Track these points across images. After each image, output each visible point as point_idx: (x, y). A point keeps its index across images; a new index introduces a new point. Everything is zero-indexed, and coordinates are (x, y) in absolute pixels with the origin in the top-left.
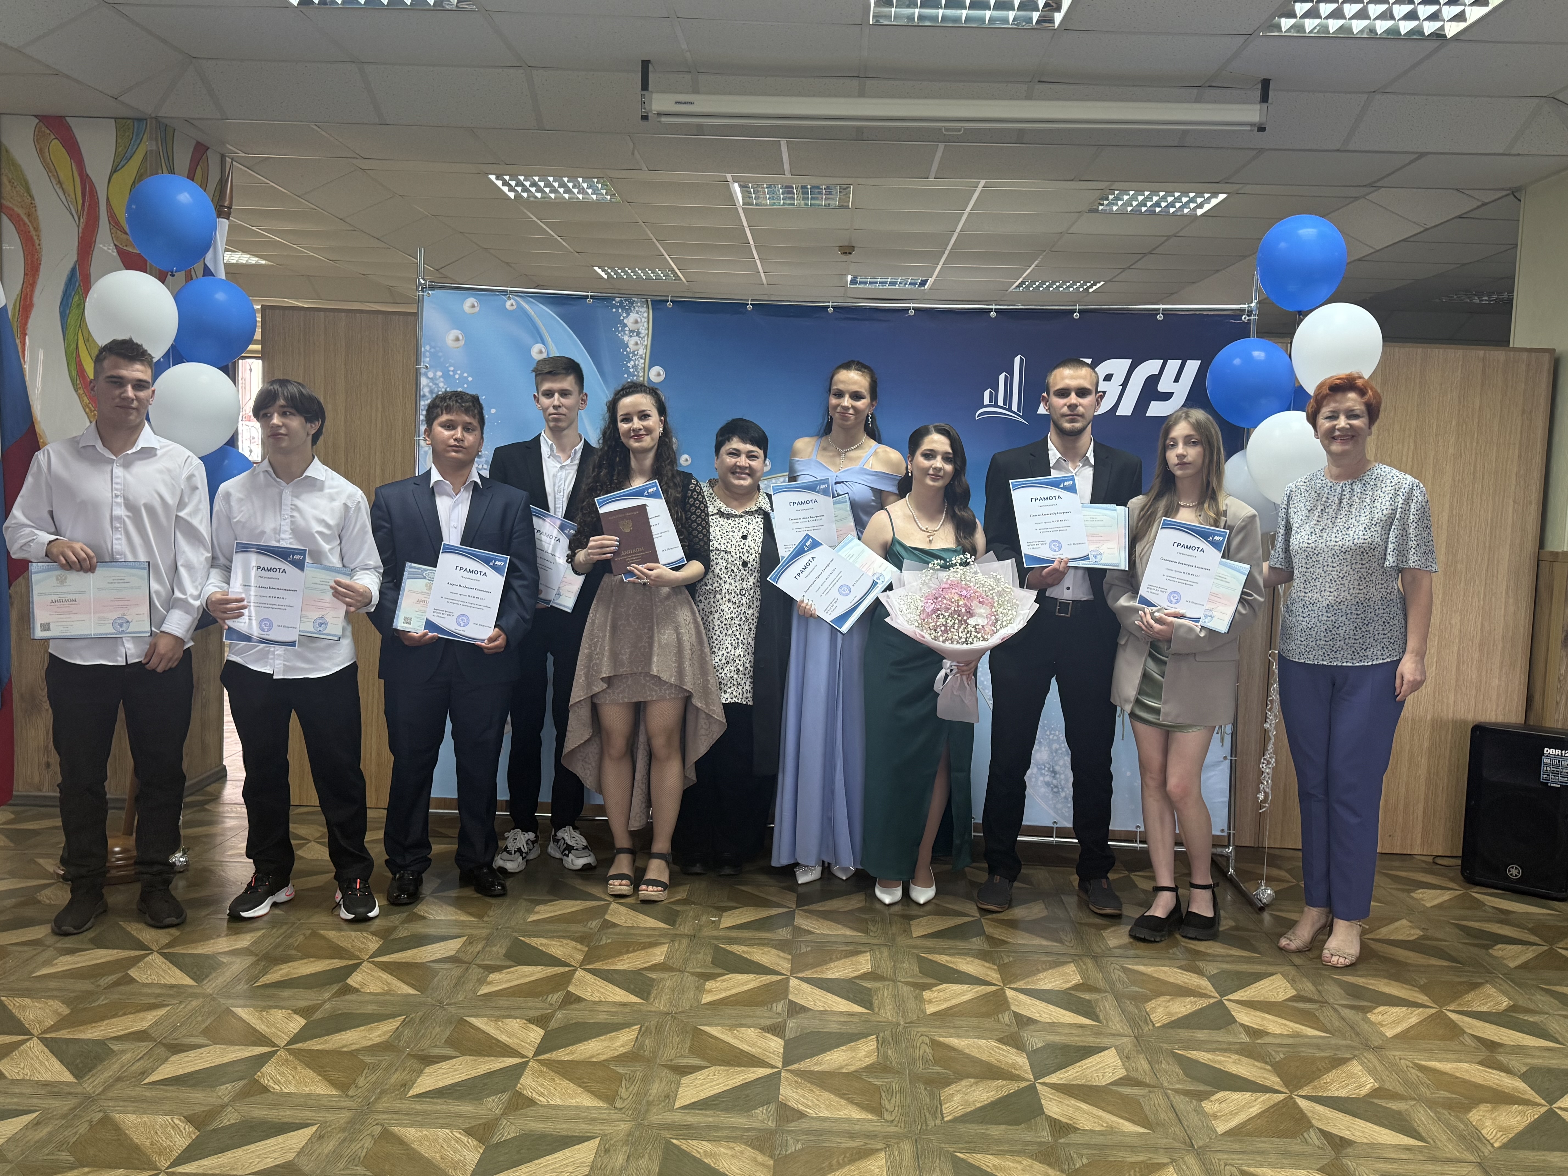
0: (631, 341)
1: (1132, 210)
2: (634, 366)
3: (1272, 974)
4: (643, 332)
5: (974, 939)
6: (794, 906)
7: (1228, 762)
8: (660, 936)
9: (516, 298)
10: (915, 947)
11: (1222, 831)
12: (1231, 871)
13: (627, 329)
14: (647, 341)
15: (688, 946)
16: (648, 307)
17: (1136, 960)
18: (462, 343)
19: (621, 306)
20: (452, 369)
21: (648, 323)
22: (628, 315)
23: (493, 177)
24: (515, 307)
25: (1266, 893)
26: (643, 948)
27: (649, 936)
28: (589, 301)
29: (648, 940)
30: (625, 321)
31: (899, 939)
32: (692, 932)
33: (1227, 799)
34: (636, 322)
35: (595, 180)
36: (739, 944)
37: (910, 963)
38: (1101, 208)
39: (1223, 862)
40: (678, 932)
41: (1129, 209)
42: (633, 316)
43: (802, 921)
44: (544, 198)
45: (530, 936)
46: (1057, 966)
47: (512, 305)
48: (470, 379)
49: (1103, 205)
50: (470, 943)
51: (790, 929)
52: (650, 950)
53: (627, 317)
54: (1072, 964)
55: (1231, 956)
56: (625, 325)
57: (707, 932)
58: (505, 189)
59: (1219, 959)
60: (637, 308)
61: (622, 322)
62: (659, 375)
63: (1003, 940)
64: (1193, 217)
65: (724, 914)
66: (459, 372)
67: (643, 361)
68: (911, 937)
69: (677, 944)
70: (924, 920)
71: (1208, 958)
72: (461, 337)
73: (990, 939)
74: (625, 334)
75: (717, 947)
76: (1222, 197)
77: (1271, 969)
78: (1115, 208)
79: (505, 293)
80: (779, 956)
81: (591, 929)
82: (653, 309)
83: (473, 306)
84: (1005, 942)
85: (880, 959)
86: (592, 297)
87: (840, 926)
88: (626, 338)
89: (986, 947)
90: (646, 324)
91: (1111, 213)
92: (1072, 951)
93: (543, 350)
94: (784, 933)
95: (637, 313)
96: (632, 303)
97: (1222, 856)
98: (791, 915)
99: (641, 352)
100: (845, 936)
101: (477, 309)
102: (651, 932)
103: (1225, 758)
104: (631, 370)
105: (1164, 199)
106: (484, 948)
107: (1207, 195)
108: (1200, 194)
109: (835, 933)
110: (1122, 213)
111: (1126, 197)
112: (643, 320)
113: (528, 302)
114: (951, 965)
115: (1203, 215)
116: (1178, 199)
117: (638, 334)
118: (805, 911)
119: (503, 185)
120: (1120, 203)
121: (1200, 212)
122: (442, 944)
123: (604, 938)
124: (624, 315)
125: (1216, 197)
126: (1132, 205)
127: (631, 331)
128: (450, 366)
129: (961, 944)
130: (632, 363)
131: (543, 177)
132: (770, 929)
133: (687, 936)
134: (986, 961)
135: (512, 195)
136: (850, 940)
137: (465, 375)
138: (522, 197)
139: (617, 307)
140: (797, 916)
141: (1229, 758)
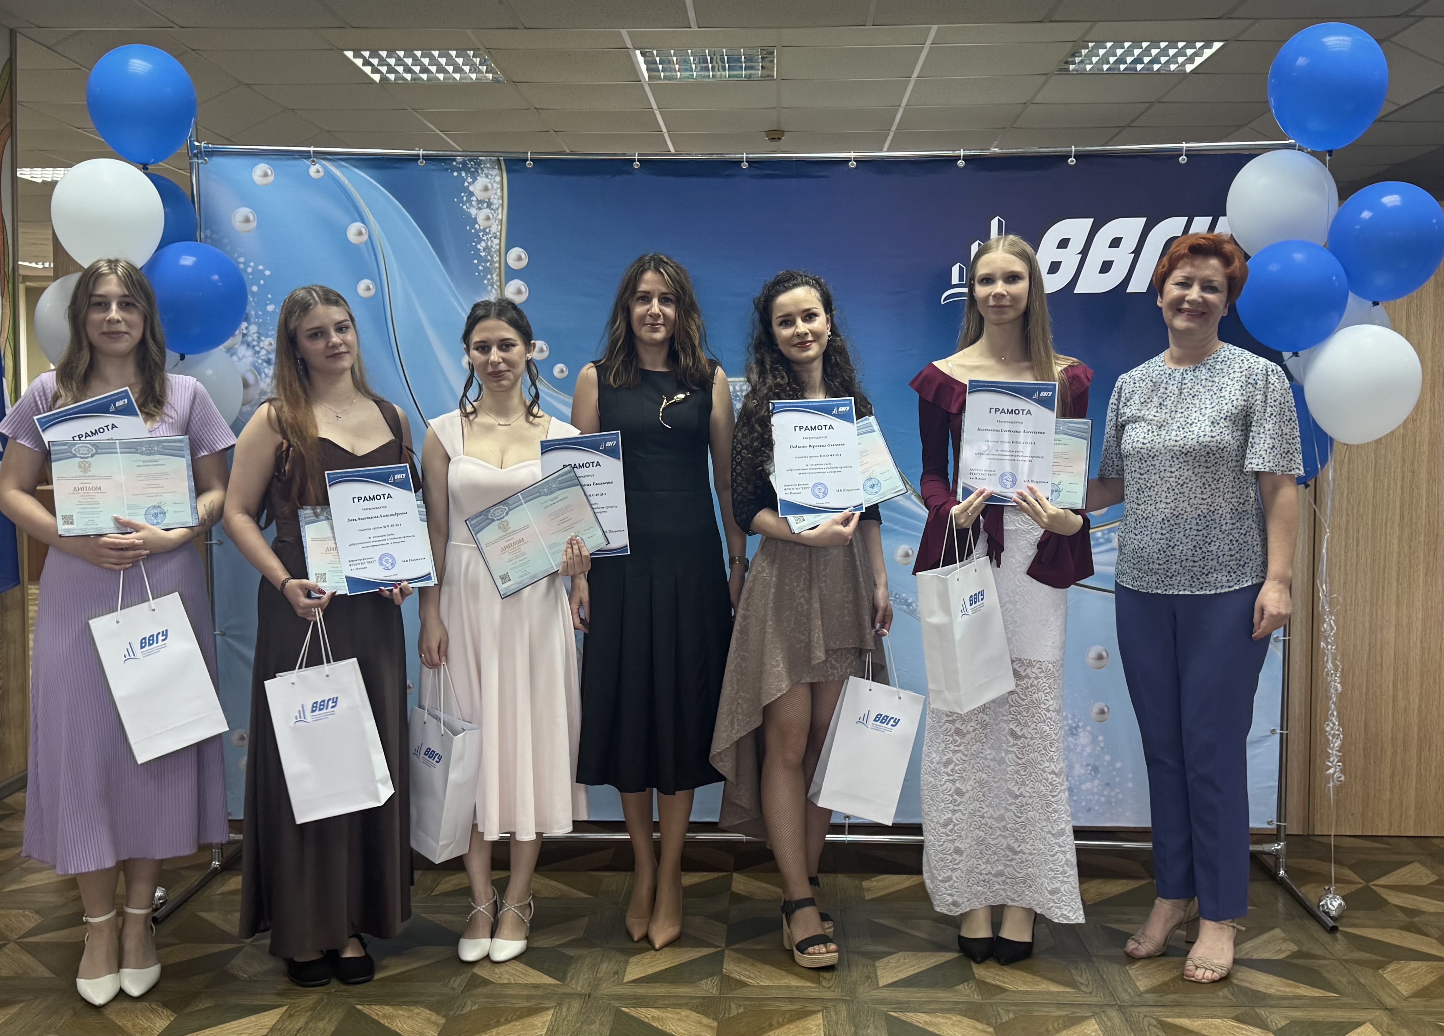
0: (481, 215)
1: (1108, 69)
2: (487, 249)
3: (1359, 1024)
4: (496, 202)
5: (960, 987)
6: (723, 945)
7: (1277, 737)
8: (543, 997)
9: (323, 162)
10: (882, 1002)
11: (1270, 823)
12: (1282, 872)
13: (474, 198)
14: (502, 214)
15: (580, 1012)
16: (500, 169)
17: (1177, 1010)
18: (253, 225)
19: (465, 167)
20: (242, 260)
21: (502, 190)
22: (475, 179)
23: (349, 54)
24: (322, 174)
25: (1334, 904)
26: (519, 1018)
27: (528, 998)
28: (421, 163)
29: (527, 1004)
30: (471, 188)
31: (861, 990)
32: (586, 990)
33: (1276, 783)
34: (486, 189)
35: (471, 53)
36: (648, 1006)
37: (876, 1028)
38: (1072, 67)
39: (1270, 861)
40: (568, 990)
41: (1106, 67)
42: (482, 181)
43: (734, 968)
44: (415, 79)
45: (370, 1003)
46: (1073, 1024)
47: (318, 171)
48: (268, 273)
49: (1074, 63)
50: (291, 1016)
51: (716, 980)
52: (528, 1021)
53: (473, 182)
54: (1093, 1021)
55: (1301, 997)
56: (471, 194)
57: (608, 988)
58: (367, 70)
59: (1285, 1003)
60: (486, 171)
61: (466, 190)
62: (520, 259)
63: (998, 987)
64: (1181, 74)
65: (631, 960)
66: (252, 264)
67: (497, 241)
68: (877, 987)
69: (564, 1010)
70: (893, 959)
71: (1272, 1002)
72: (251, 217)
73: (983, 986)
74: (471, 205)
75: (619, 1013)
76: (1217, 45)
77: (1356, 1016)
78: (1088, 67)
79: (306, 155)
80: (700, 1023)
81: (453, 989)
82: (508, 172)
83: (266, 175)
84: (1003, 990)
85: (837, 1023)
86: (426, 157)
87: (783, 973)
88: (473, 211)
89: (976, 998)
90: (499, 191)
91: (1083, 73)
92: (1093, 1000)
93: (364, 231)
94: (708, 987)
95: (487, 177)
96: (479, 164)
97: (1269, 854)
98: (717, 959)
99: (495, 228)
100: (789, 987)
101: (271, 179)
102: (533, 992)
103: (1273, 731)
104: (483, 254)
105: (1147, 52)
106: (307, 1023)
107: (1199, 45)
108: (1190, 44)
109: (776, 983)
110: (1097, 73)
111: (1102, 52)
112: (495, 185)
113: (339, 167)
114: (931, 1029)
115: (1193, 72)
116: (1164, 52)
117: (489, 205)
118: (737, 951)
119: (364, 65)
120: (1095, 60)
121: (1189, 68)
122: (253, 1018)
123: (469, 1003)
124: (470, 180)
125: (1210, 47)
126: (1108, 63)
127: (479, 202)
128: (239, 256)
129: (943, 995)
130: (483, 244)
131: (409, 53)
132: (690, 981)
133: (580, 995)
134: (978, 1020)
135: (376, 77)
136: (796, 994)
137: (261, 267)
138: (387, 79)
139: (459, 170)
140: (726, 959)
141: (1279, 731)
